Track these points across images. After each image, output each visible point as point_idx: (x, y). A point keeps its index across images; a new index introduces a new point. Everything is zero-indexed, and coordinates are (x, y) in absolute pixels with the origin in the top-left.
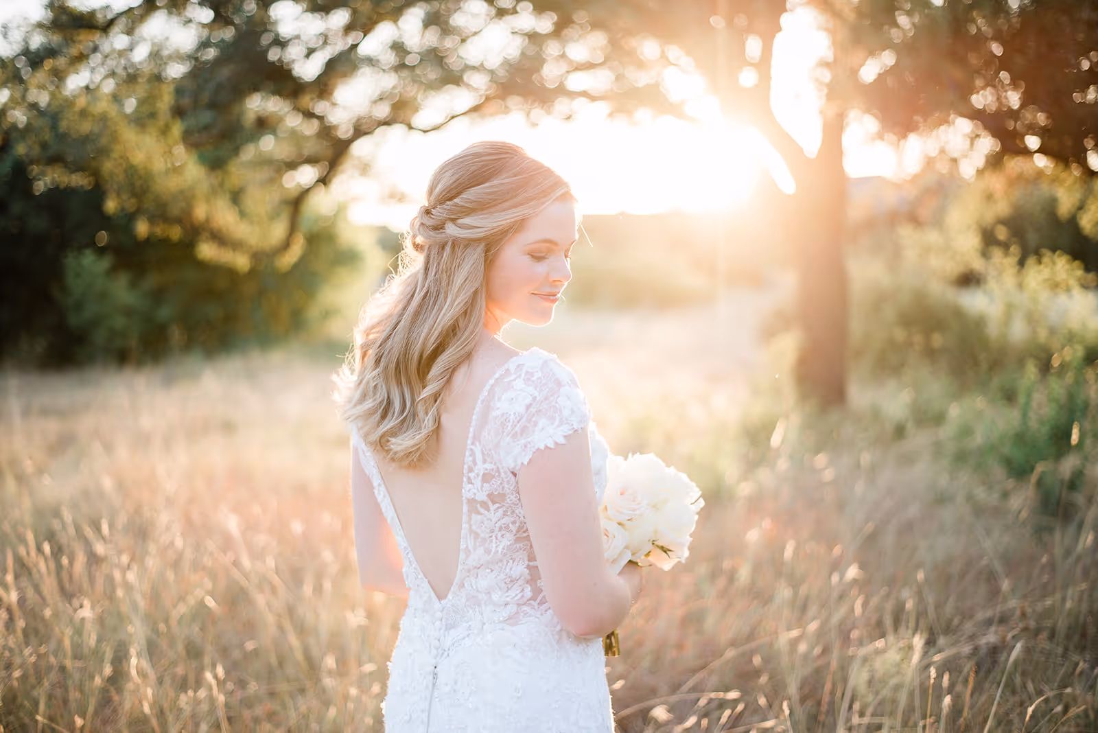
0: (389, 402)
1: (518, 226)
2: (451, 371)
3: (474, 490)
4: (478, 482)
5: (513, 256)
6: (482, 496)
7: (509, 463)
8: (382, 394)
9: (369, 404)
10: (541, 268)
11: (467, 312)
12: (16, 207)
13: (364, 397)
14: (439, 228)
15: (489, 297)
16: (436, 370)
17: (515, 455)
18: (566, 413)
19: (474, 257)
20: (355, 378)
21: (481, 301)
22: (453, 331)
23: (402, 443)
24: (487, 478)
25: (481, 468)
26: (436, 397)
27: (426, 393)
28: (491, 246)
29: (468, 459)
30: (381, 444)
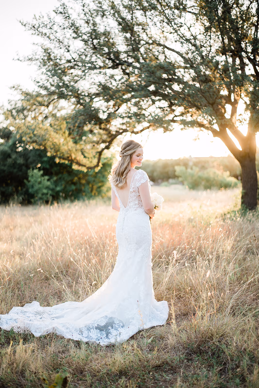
0: (117, 180)
1: (135, 152)
2: (127, 173)
3: (131, 190)
4: (132, 189)
5: (134, 156)
6: (132, 191)
7: (138, 186)
8: (116, 178)
9: (114, 180)
10: (139, 158)
11: (128, 165)
12: (14, 156)
13: (114, 179)
14: (123, 153)
15: (131, 162)
16: (124, 174)
17: (138, 185)
18: (145, 178)
19: (129, 157)
20: (112, 176)
21: (130, 163)
22: (126, 168)
23: (120, 185)
24: (133, 188)
25: (132, 187)
26: (125, 177)
27: (124, 177)
28: (131, 155)
29: (131, 185)
30: (117, 185)
